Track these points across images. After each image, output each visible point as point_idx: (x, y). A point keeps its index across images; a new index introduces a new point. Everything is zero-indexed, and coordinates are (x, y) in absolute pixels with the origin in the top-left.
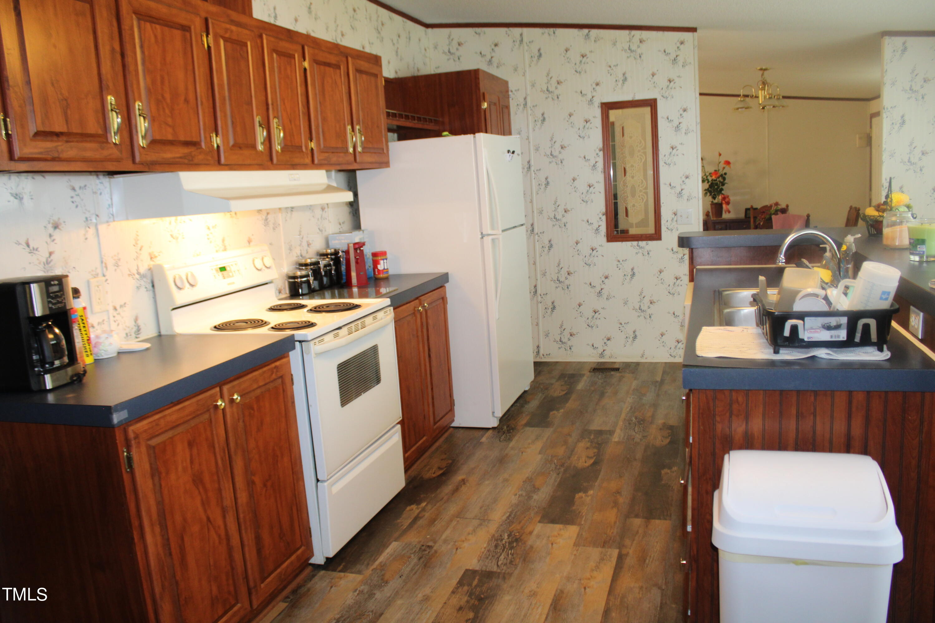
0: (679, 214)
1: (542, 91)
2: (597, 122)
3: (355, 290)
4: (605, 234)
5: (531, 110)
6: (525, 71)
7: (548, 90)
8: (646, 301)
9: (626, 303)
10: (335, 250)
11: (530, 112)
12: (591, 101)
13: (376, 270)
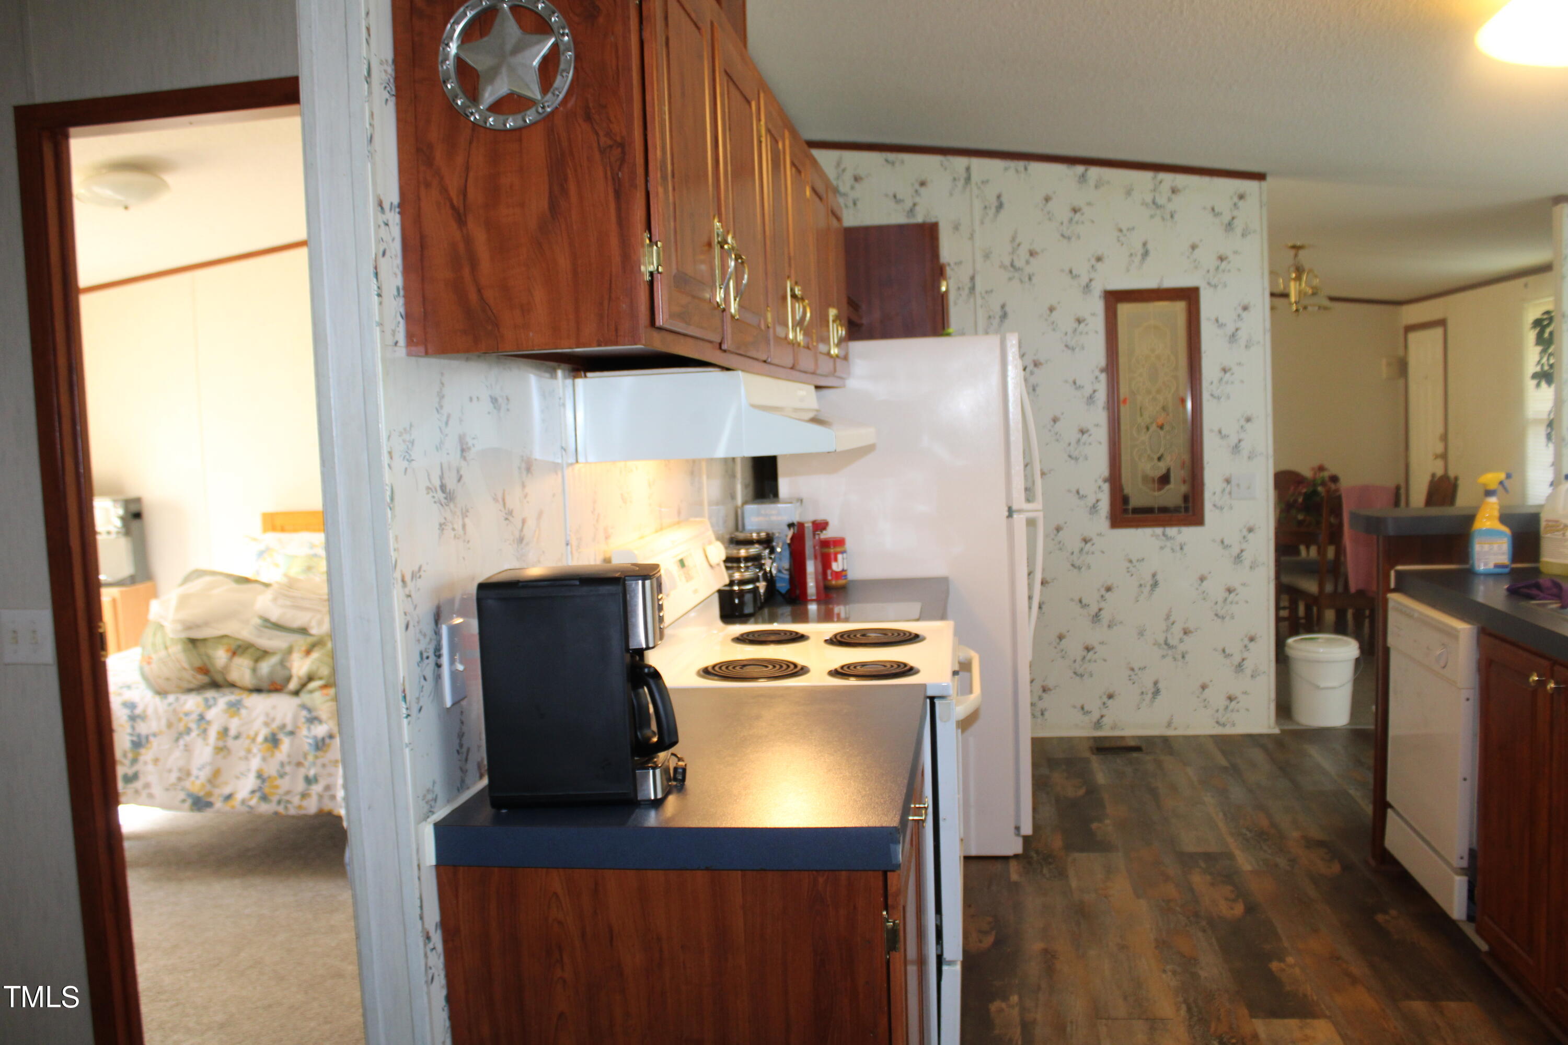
0: (1234, 482)
1: (1002, 266)
2: (1098, 324)
3: (813, 608)
4: (1109, 515)
5: (983, 298)
6: (973, 231)
7: (1012, 265)
8: (1177, 630)
9: (1141, 633)
10: (768, 534)
11: (979, 301)
12: (1087, 288)
13: (829, 572)
